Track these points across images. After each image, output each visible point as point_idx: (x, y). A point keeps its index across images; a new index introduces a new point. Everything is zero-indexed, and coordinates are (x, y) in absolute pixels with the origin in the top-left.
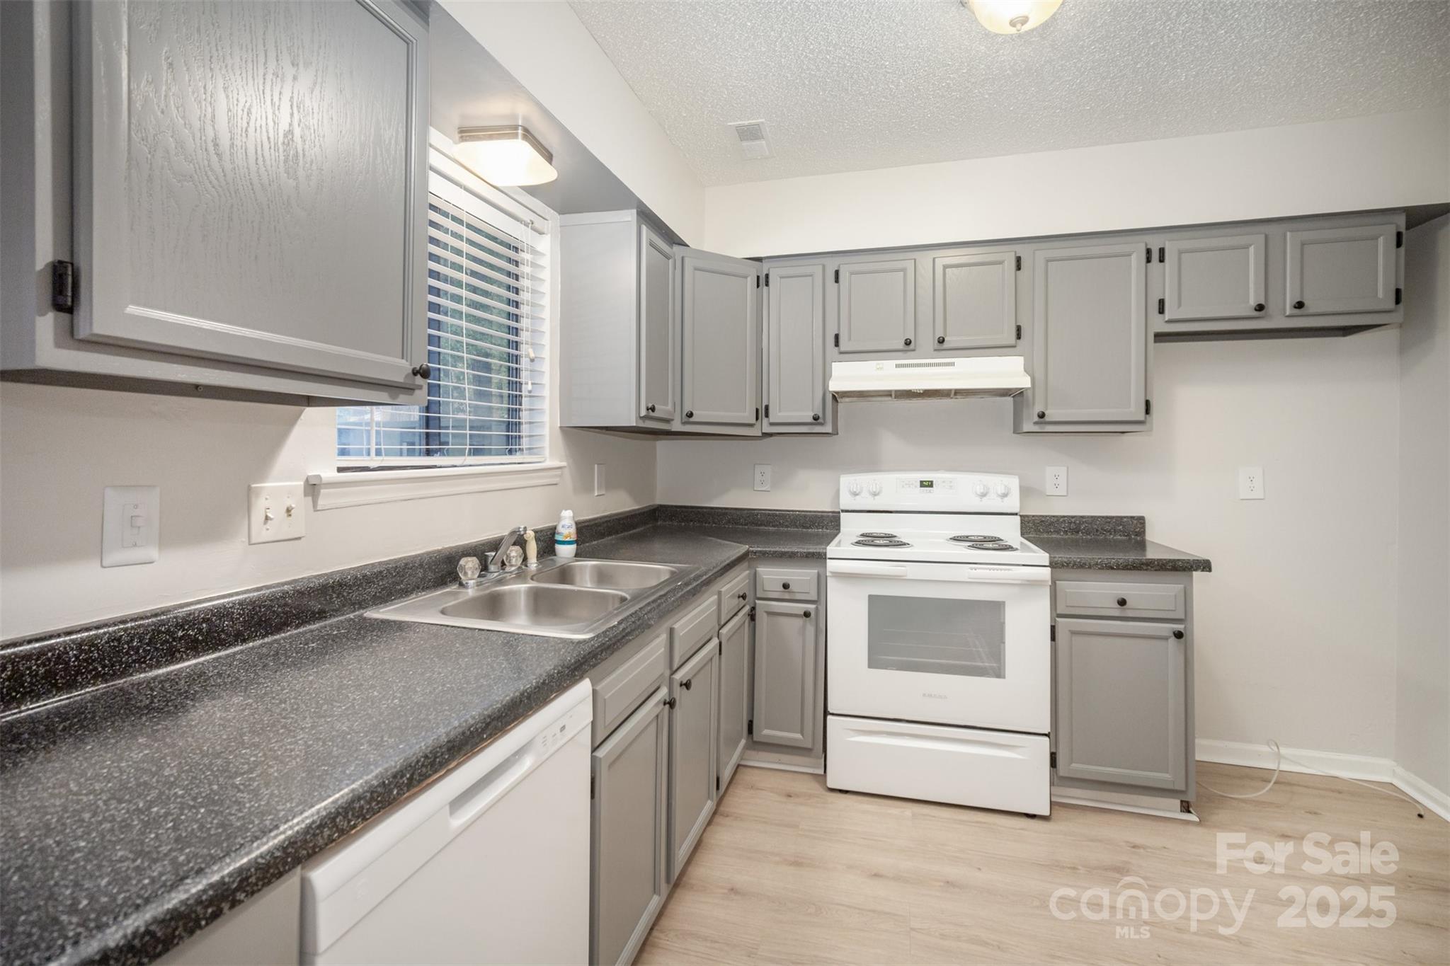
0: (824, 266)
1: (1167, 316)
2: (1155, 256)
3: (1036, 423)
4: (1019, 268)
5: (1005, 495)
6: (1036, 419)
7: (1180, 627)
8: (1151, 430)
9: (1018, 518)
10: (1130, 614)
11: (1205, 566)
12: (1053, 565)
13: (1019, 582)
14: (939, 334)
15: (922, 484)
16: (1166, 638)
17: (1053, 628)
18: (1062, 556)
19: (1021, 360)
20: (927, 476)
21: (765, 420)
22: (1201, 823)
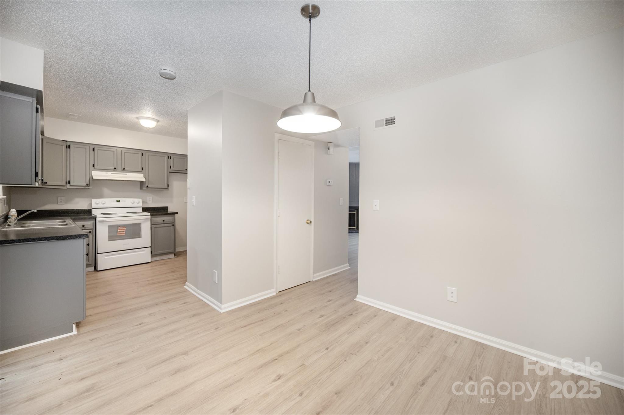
0: (89, 147)
1: (171, 169)
2: (169, 158)
3: (146, 188)
4: (142, 155)
5: (138, 203)
6: (146, 187)
7: (173, 224)
8: (168, 190)
9: (141, 208)
10: (165, 223)
11: (177, 213)
12: (151, 215)
13: (144, 219)
14: (123, 167)
15: (117, 201)
16: (171, 226)
17: (151, 227)
18: (152, 214)
19: (143, 175)
20: (118, 199)
21: (68, 185)
22: (177, 257)
